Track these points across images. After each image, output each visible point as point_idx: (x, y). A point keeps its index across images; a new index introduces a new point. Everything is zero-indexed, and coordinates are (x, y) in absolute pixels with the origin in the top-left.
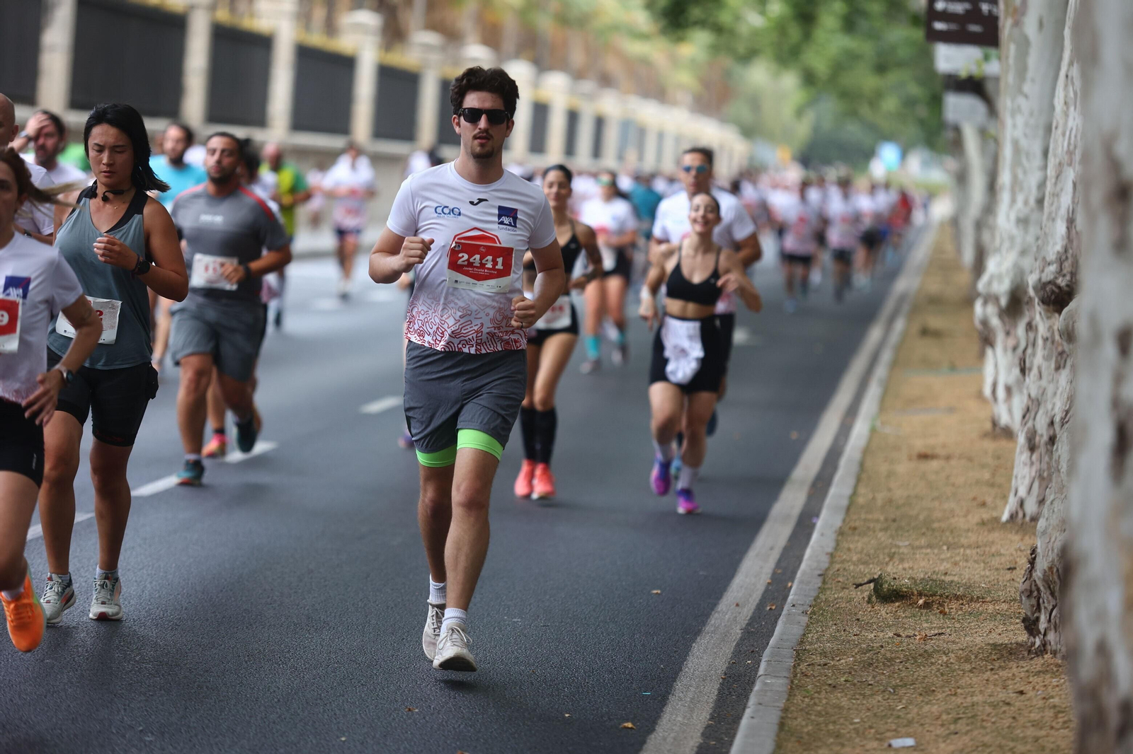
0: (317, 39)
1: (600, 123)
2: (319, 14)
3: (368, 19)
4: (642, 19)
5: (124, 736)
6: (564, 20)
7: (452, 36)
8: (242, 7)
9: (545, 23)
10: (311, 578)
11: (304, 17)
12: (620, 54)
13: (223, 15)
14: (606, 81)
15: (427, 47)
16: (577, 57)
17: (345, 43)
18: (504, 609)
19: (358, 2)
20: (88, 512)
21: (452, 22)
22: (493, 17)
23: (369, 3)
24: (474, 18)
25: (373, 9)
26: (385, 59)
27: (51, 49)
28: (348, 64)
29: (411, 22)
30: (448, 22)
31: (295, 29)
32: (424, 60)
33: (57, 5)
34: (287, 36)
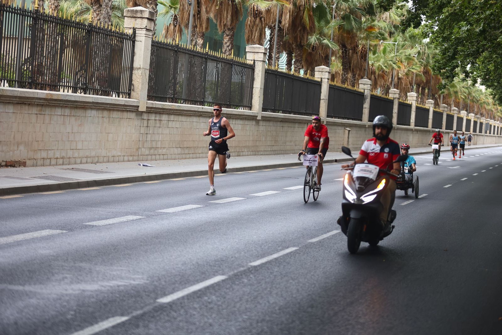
0: (421, 106)
1: (481, 124)
4: (491, 100)
6: (473, 102)
7: (449, 105)
9: (469, 101)
11: (417, 101)
12: (486, 109)
13: (401, 100)
14: (482, 115)
15: (444, 107)
16: (476, 110)
17: (427, 106)
21: (449, 102)
22: (458, 100)
23: (431, 98)
24: (454, 101)
25: (432, 99)
26: (435, 110)
27: (365, 108)
28: (428, 110)
29: (440, 102)
30: (448, 102)
31: (416, 103)
32: (443, 111)
33: (367, 98)
34: (414, 105)
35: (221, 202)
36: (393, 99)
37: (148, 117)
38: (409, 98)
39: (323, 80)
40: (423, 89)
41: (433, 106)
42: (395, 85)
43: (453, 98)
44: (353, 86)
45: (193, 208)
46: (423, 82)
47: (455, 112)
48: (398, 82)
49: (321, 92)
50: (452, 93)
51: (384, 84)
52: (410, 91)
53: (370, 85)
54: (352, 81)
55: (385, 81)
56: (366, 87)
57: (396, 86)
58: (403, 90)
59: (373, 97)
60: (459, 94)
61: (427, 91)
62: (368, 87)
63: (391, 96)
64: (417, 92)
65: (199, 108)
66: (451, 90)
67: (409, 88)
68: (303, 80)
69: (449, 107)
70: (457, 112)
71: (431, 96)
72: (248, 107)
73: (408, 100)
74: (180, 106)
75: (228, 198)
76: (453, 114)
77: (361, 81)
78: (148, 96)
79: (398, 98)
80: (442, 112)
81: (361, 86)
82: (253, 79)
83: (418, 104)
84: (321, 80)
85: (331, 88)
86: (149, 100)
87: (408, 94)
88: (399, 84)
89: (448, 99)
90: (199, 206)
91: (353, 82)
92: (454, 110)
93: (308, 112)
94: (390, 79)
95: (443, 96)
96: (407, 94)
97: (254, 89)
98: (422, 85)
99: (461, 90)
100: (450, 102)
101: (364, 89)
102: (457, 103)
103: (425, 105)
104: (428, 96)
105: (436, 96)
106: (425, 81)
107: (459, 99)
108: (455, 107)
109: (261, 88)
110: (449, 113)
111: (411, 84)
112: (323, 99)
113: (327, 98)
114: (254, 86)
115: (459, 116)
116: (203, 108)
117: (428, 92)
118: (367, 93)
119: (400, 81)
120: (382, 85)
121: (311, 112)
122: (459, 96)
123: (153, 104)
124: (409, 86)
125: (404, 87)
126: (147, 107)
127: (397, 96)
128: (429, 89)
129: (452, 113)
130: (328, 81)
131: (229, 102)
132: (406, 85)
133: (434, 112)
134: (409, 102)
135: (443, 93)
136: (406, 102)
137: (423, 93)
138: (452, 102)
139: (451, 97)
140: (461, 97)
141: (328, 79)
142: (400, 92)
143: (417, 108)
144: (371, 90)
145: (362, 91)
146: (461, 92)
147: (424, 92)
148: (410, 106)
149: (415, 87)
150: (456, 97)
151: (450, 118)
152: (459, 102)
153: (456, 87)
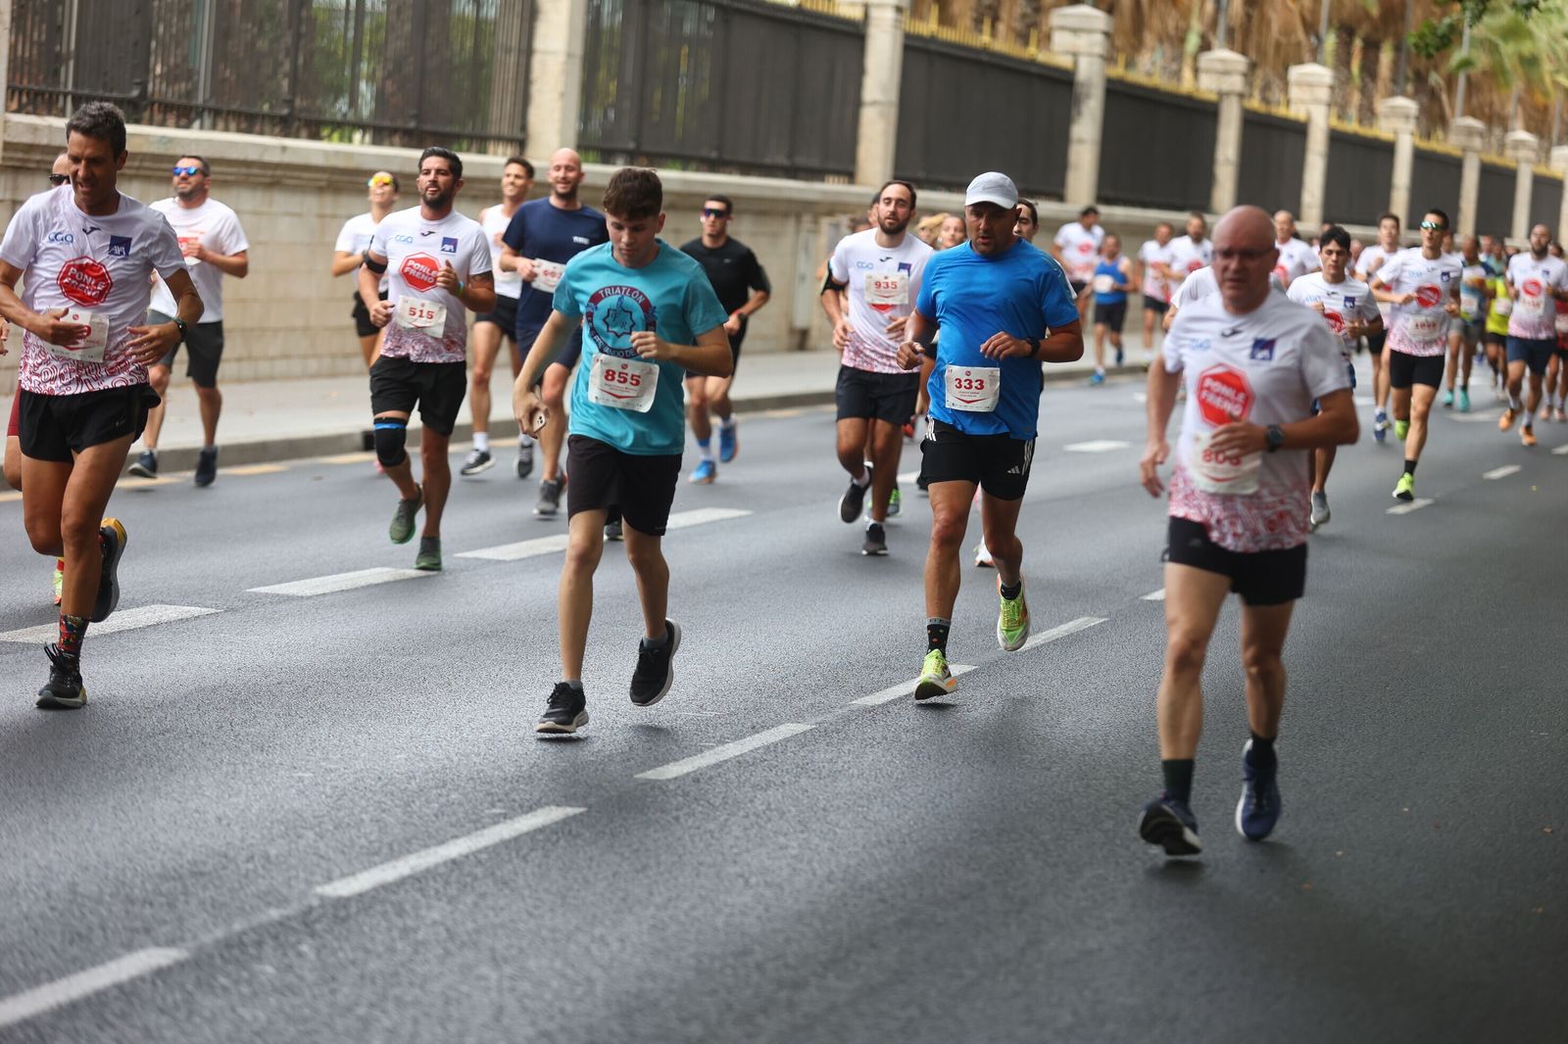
0: (1352, 126)
2: (1356, 98)
3: (1408, 104)
5: (1127, 848)
7: (1495, 120)
8: (1276, 94)
10: (1327, 687)
11: (1338, 105)
13: (1255, 104)
15: (1470, 132)
17: (1382, 130)
18: (1531, 723)
19: (1396, 88)
20: (1100, 617)
21: (1497, 106)
22: (1540, 99)
23: (1410, 88)
24: (1520, 100)
25: (1413, 97)
26: (1424, 145)
27: (1081, 141)
28: (1388, 149)
29: (1452, 107)
30: (1491, 105)
31: (1328, 116)
32: (1464, 149)
33: (1088, 96)
34: (1320, 123)
35: (308, 593)
36: (1213, 97)
37: (15, 189)
38: (1295, 92)
39: (874, 13)
40: (1372, 47)
41: (1411, 126)
42: (1230, 32)
43: (1517, 86)
44: (1024, 38)
45: (165, 618)
46: (1367, 15)
47: (1522, 153)
48: (1249, 17)
49: (860, 71)
50: (1510, 63)
51: (1177, 28)
52: (1307, 56)
53: (1107, 34)
54: (1024, 16)
55: (1186, 15)
56: (1082, 42)
57: (1241, 38)
58: (1271, 51)
59: (1118, 94)
60: (1547, 67)
61: (1386, 57)
62: (1095, 43)
63: (1207, 86)
64: (1343, 61)
65: (266, 148)
66: (1508, 50)
67: (1299, 44)
68: (779, 15)
69: (1497, 131)
70: (1531, 155)
71: (1407, 79)
72: (509, 140)
73: (1288, 103)
74: (171, 140)
75: (349, 570)
76: (1512, 164)
77: (1062, 16)
78: (12, 90)
79: (1241, 96)
80: (1456, 152)
81: (1060, 40)
82: (531, 14)
83: (1340, 117)
84: (866, 15)
85: (914, 49)
86: (18, 111)
87: (1296, 72)
88: (1254, 29)
89: (1491, 91)
90: (196, 611)
91: (1028, 21)
92: (1518, 145)
93: (801, 160)
94: (1210, 7)
95: (1469, 79)
96: (1286, 69)
97: (537, 62)
98: (1364, 30)
99: (1555, 53)
100: (1503, 106)
101: (1075, 55)
102: (1536, 108)
103: (1371, 125)
104: (1394, 81)
105: (1435, 79)
106: (1375, 11)
107: (1546, 94)
108: (1528, 129)
109: (570, 55)
110: (1493, 158)
111: (1311, 27)
112: (874, 103)
113: (893, 95)
114: (540, 43)
115: (1542, 170)
116: (284, 149)
117: (1396, 64)
118: (1090, 72)
119: (1255, 14)
120: (1171, 30)
121: (814, 162)
122: (1548, 79)
123: (35, 129)
124: (1301, 34)
125: (1278, 46)
126: (8, 146)
127: (1236, 83)
128: (1398, 49)
129: (1507, 159)
130: (899, 17)
131: (418, 117)
132: (1287, 31)
133: (1420, 157)
134: (1296, 112)
135: (1466, 63)
136: (1281, 111)
137: (1370, 70)
138: (1511, 108)
139: (1508, 84)
140: (1556, 84)
141: (899, 9)
142: (1253, 66)
143: (1338, 140)
144: (1109, 59)
145: (1065, 61)
146: (1558, 59)
147: (1376, 61)
148: (1298, 130)
149: (1330, 41)
150: (1532, 84)
151: (1498, 181)
152: (1546, 109)
153: (1529, 35)
